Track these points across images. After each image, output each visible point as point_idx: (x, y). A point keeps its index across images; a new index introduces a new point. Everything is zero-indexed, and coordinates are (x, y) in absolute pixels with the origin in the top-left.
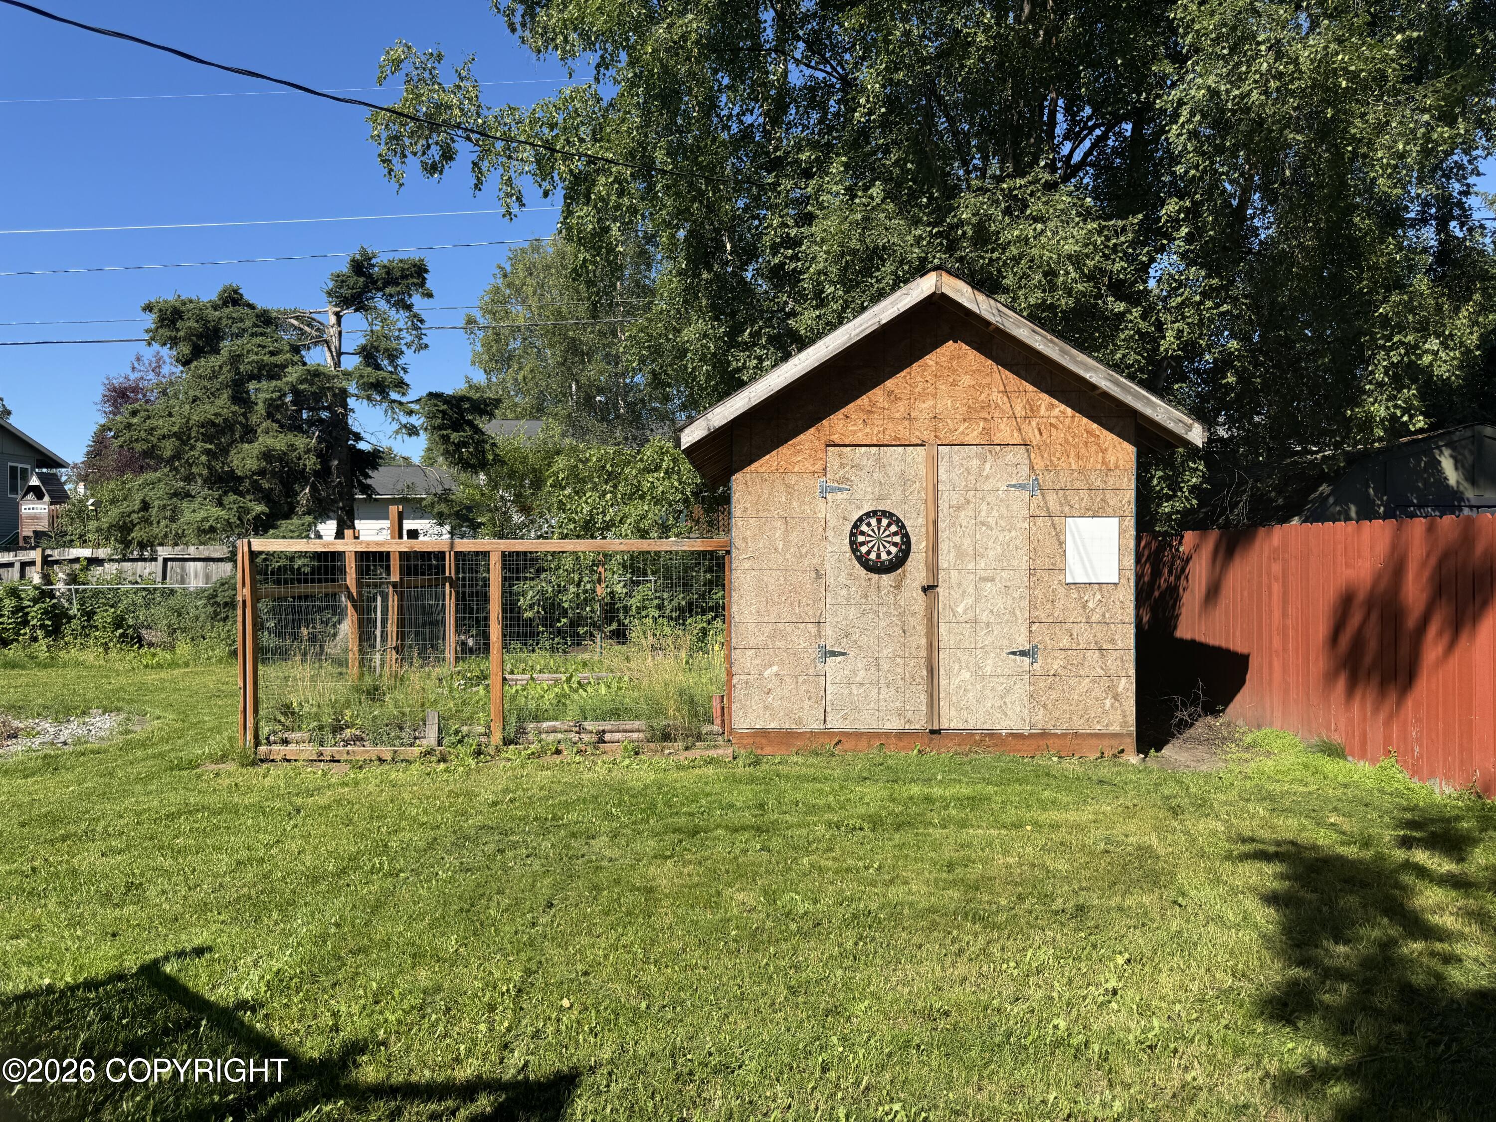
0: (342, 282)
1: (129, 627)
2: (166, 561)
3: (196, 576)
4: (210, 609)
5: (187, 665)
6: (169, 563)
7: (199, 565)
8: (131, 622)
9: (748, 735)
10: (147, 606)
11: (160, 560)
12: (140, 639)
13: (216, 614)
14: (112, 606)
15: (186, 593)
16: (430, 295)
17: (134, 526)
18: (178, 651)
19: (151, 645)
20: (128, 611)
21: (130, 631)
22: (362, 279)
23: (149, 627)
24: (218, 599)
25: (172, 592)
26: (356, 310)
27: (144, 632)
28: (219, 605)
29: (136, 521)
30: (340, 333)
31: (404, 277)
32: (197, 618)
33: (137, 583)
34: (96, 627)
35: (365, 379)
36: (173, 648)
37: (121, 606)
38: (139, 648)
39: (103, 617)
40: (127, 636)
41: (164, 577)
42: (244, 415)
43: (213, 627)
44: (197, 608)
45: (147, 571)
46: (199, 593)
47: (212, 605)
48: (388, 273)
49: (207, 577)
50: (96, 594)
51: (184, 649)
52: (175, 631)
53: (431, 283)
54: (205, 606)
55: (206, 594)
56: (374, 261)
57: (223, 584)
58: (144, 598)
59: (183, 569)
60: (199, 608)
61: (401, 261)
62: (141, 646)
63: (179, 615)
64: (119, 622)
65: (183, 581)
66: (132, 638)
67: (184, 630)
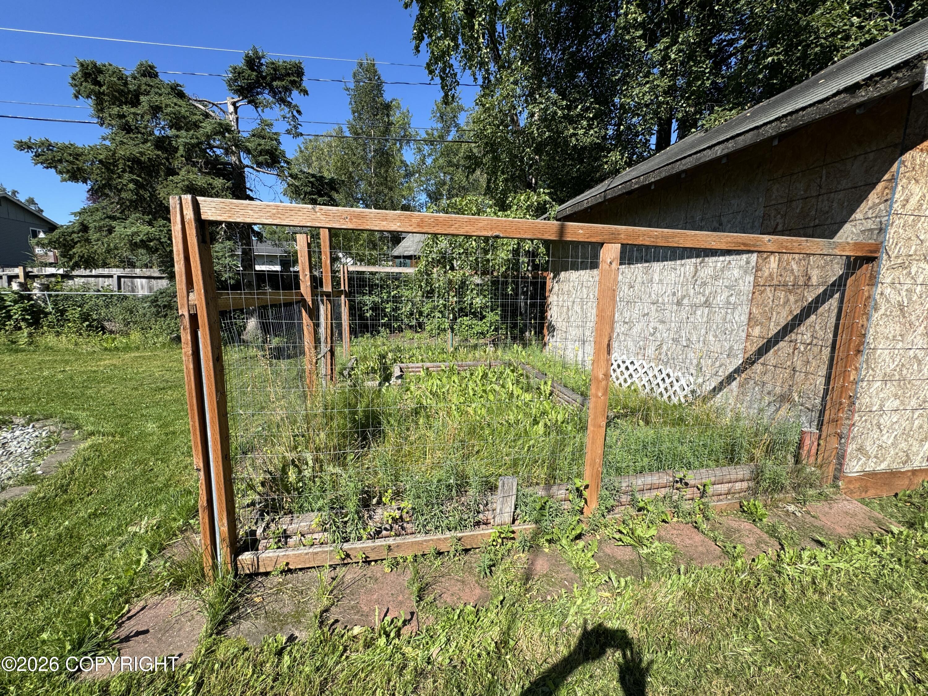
0: (238, 73)
1: (94, 320)
2: (119, 278)
3: (142, 288)
4: (153, 310)
5: (138, 348)
6: (122, 280)
7: (144, 281)
8: (95, 317)
9: (857, 479)
10: (107, 307)
11: (115, 277)
12: (103, 328)
13: (159, 313)
14: (79, 307)
15: (135, 298)
16: (306, 92)
17: (76, 243)
18: (132, 337)
19: (111, 332)
20: (91, 309)
21: (95, 323)
22: (255, 73)
23: (109, 320)
24: (159, 303)
25: (126, 297)
26: (249, 102)
27: (106, 324)
28: (160, 307)
29: (76, 240)
30: (237, 119)
31: (288, 75)
32: (145, 315)
33: (99, 291)
34: (68, 320)
35: (263, 147)
36: (128, 334)
37: (87, 307)
38: (103, 334)
39: (74, 313)
40: (92, 326)
41: (119, 288)
42: (167, 159)
43: (156, 321)
44: (144, 308)
45: (107, 283)
46: (144, 299)
47: (155, 307)
48: (275, 70)
49: (150, 289)
50: (67, 298)
51: (136, 336)
52: (129, 323)
53: (306, 83)
54: (150, 307)
55: (149, 299)
56: (263, 61)
57: (161, 293)
58: (104, 301)
59: (132, 283)
60: (145, 308)
61: (284, 62)
62: (104, 333)
63: (131, 312)
64: (85, 317)
65: (133, 291)
66: (97, 328)
67: (135, 323)
